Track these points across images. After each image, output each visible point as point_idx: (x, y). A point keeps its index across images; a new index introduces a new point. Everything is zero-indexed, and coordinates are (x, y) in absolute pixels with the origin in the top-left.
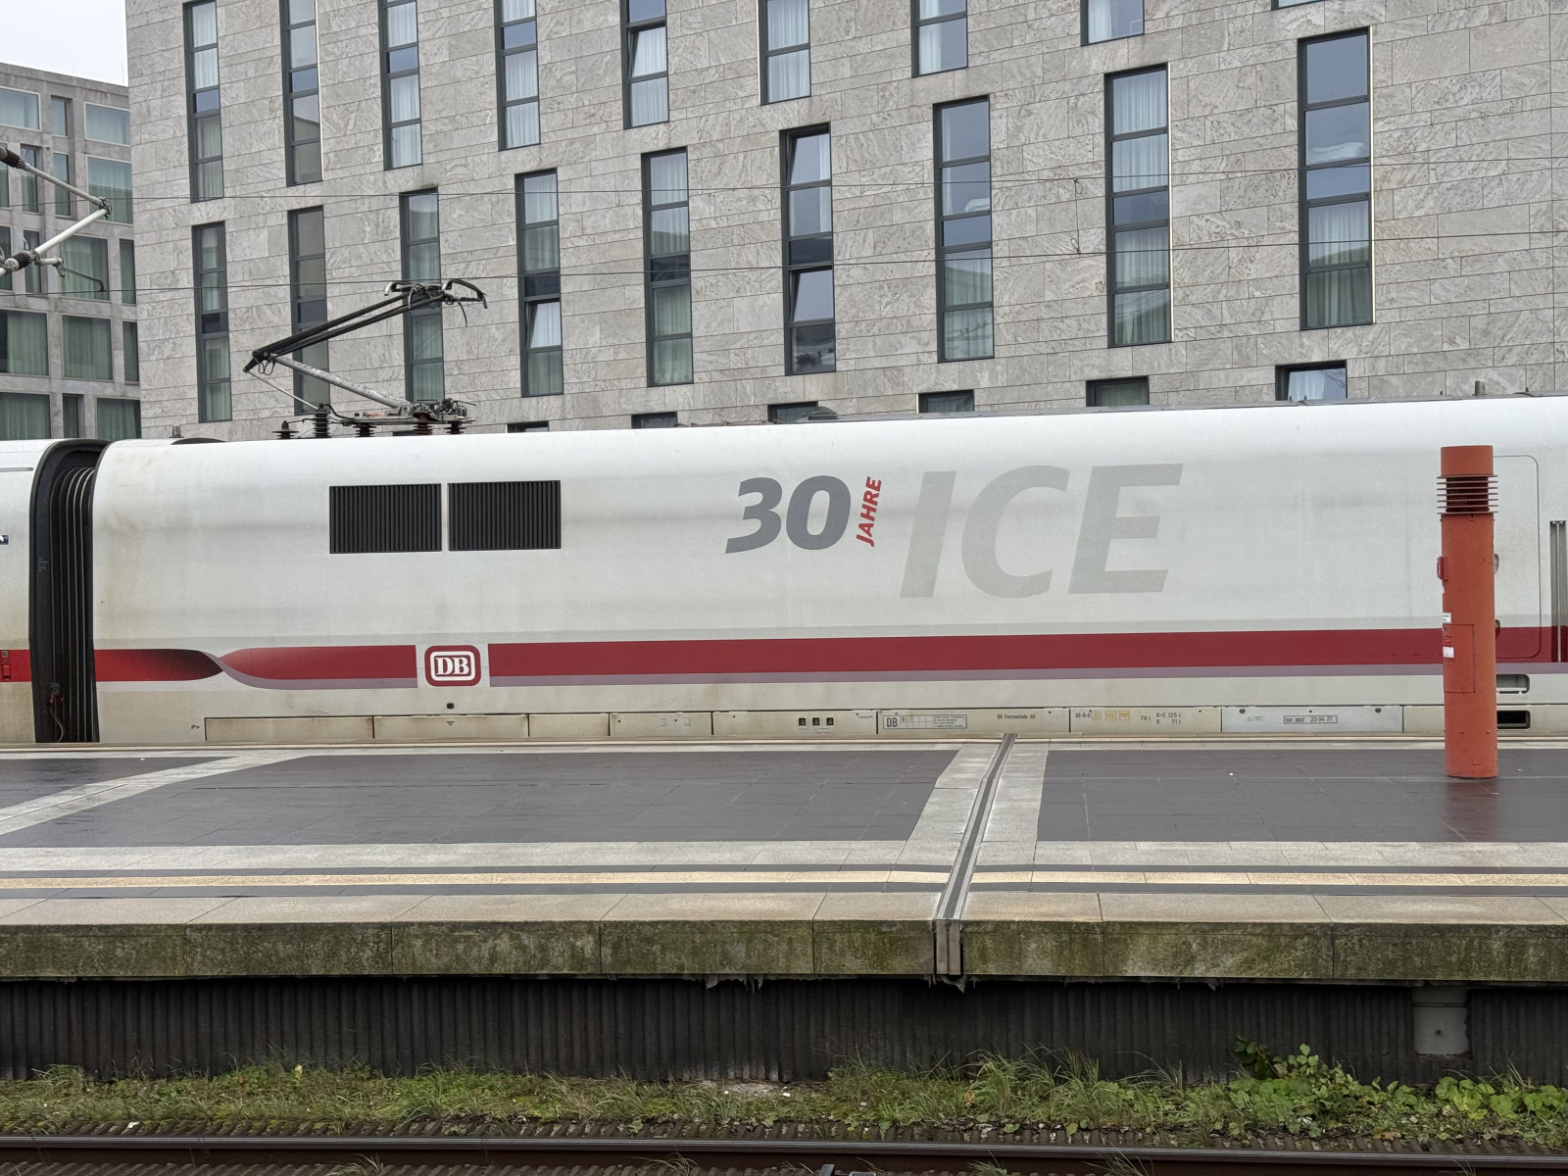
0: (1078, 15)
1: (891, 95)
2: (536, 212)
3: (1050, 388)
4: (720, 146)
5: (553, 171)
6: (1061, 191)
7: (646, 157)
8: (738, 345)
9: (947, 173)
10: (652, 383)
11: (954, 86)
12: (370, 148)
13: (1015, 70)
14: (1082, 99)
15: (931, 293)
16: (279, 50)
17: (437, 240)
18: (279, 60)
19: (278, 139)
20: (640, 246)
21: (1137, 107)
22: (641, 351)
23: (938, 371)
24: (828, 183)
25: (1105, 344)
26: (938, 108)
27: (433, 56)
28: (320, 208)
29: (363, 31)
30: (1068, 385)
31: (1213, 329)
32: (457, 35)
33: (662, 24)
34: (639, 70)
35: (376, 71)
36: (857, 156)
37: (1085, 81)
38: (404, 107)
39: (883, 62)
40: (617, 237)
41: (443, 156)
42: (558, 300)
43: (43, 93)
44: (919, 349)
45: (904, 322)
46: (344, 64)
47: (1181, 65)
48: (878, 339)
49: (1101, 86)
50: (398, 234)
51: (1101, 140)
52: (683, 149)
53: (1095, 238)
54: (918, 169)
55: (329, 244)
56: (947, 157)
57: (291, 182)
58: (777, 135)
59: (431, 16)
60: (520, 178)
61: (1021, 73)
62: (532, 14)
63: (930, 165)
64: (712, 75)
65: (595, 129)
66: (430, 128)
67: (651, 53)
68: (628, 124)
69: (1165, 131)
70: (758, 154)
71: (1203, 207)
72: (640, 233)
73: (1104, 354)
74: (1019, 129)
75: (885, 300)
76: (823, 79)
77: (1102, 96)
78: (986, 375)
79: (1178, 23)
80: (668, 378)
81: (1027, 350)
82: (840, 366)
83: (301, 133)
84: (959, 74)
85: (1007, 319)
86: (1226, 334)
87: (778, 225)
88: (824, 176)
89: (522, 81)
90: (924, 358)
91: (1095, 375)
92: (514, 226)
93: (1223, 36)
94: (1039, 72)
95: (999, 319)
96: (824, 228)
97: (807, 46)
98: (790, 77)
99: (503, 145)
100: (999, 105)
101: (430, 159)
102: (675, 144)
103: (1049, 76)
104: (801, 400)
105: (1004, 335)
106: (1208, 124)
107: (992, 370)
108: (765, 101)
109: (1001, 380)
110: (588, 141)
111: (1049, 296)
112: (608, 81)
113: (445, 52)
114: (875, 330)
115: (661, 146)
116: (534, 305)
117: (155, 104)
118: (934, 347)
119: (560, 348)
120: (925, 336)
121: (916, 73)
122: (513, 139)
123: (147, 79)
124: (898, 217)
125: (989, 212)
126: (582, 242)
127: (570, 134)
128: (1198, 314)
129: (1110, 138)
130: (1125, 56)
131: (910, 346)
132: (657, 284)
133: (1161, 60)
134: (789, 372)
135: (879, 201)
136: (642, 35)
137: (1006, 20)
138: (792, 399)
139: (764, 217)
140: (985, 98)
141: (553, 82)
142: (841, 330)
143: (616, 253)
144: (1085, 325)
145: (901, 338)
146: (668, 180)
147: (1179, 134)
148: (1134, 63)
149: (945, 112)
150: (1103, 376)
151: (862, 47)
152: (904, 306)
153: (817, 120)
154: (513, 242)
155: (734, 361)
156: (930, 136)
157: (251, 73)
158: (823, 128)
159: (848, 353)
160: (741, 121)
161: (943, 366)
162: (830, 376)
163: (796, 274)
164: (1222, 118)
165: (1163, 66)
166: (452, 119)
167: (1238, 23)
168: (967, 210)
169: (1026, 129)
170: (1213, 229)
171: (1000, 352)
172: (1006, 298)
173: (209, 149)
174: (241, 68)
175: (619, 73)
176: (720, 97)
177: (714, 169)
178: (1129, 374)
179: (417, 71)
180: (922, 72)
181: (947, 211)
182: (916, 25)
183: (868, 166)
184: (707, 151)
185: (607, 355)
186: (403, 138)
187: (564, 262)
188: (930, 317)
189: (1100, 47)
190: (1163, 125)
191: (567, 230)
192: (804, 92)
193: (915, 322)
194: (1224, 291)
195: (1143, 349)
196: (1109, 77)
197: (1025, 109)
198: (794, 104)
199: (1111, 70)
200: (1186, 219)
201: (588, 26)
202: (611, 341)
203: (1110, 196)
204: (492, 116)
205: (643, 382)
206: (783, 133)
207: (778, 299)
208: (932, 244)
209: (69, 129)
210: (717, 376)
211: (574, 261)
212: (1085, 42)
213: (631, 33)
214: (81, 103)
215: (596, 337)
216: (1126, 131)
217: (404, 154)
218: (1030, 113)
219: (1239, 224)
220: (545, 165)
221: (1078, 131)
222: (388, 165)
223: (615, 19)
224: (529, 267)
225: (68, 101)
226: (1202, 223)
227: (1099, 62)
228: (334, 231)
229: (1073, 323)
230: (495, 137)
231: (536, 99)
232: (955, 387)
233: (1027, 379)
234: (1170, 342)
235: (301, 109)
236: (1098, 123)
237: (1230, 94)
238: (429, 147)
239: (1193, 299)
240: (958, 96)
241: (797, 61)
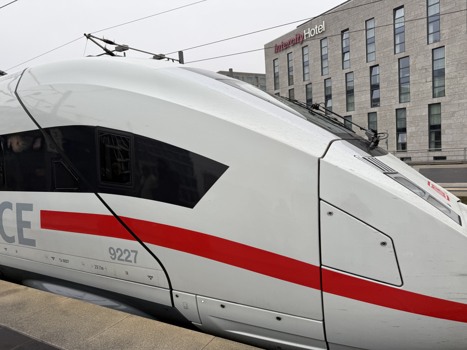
0: (427, 39)
1: (390, 58)
2: (328, 85)
3: (421, 106)
4: (359, 70)
5: (330, 78)
6: (423, 71)
7: (346, 74)
8: (362, 103)
9: (401, 70)
10: (347, 111)
11: (402, 55)
12: (301, 78)
13: (414, 51)
14: (427, 54)
15: (398, 92)
16: (287, 65)
17: (312, 91)
18: (287, 66)
19: (287, 79)
20: (345, 89)
21: (438, 55)
22: (345, 106)
23: (399, 105)
24: (379, 74)
25: (432, 97)
26: (399, 59)
27: (311, 62)
28: (293, 89)
29: (300, 60)
30: (425, 105)
31: (454, 93)
32: (315, 59)
33: (349, 51)
34: (345, 60)
35: (302, 66)
36: (384, 69)
37: (428, 51)
38: (306, 71)
39: (389, 52)
40: (341, 87)
41: (313, 78)
42: (331, 99)
43: (254, 77)
44: (395, 101)
45: (393, 97)
46: (297, 66)
47: (448, 46)
48: (388, 100)
49: (431, 51)
50: (305, 91)
51: (431, 61)
52: (353, 72)
53: (430, 79)
54: (395, 70)
55: (295, 94)
56: (401, 67)
57: (289, 85)
58: (369, 67)
59: (311, 56)
60: (325, 80)
61: (415, 51)
62: (327, 53)
63: (398, 69)
64: (357, 59)
65: (338, 70)
66: (310, 74)
67: (347, 57)
68: (343, 69)
69: (444, 58)
70: (366, 71)
71: (452, 71)
72: (345, 87)
73: (432, 99)
74: (415, 61)
75: (389, 93)
76: (377, 57)
77: (431, 53)
78: (408, 105)
79: (447, 38)
80: (350, 110)
81: (416, 100)
82: (381, 105)
83: (291, 77)
84: (403, 53)
85: (412, 95)
86: (457, 94)
87: (369, 82)
88: (378, 73)
89: (325, 64)
90: (397, 103)
91: (430, 103)
92: (324, 88)
93: (456, 39)
94: (419, 50)
95: (411, 95)
96: (378, 82)
97: (375, 52)
98: (371, 57)
99: (322, 75)
100: (411, 57)
101: (310, 79)
102: (351, 71)
103: (421, 51)
104: (374, 112)
105: (412, 97)
106: (453, 56)
107: (410, 104)
108: (367, 62)
109: (411, 105)
110: (336, 72)
111: (421, 90)
112: (340, 62)
113: (313, 61)
114: (387, 99)
115: (349, 72)
116: (327, 100)
117: (269, 76)
118: (398, 101)
119: (332, 107)
120: (396, 99)
121: (395, 53)
122: (324, 74)
123: (268, 72)
124: (391, 79)
125: (409, 76)
126: (335, 89)
127: (333, 72)
128: (451, 91)
129: (433, 60)
130: (436, 45)
131: (394, 101)
132: (348, 95)
133: (444, 45)
134: (372, 107)
135: (388, 76)
136: (345, 54)
137: (412, 42)
138: (372, 112)
139: (367, 81)
140: (408, 56)
141: (330, 64)
142: (381, 99)
143: (341, 90)
144: (428, 94)
145: (392, 100)
146: (350, 77)
147: (447, 58)
148: (438, 46)
149: (400, 60)
150: (432, 103)
151: (385, 50)
152: (393, 94)
153: (377, 64)
154: (324, 90)
155: (362, 106)
156: (398, 64)
157: (283, 69)
158: (378, 65)
159: (382, 103)
160: (363, 66)
161: (400, 104)
162: (379, 107)
163: (373, 91)
164: (456, 54)
165: (444, 46)
166: (314, 72)
167: (460, 36)
168: (405, 76)
169: (416, 61)
170: (454, 75)
171: (411, 100)
172: (412, 91)
173: (277, 82)
174: (281, 69)
175: (341, 60)
176: (359, 62)
177: (358, 74)
178: (437, 102)
179: (308, 65)
180: (396, 53)
181: (401, 77)
182: (395, 45)
183: (386, 71)
184: (357, 72)
185: (340, 107)
186: (306, 76)
187: (332, 93)
188: (398, 95)
189: (431, 44)
190: (444, 57)
191: (333, 87)
192: (374, 59)
193: (395, 97)
194: (457, 86)
195: (440, 98)
196: (433, 50)
197: (416, 57)
198: (372, 62)
199: (433, 48)
200: (449, 74)
201: (336, 54)
202: (340, 105)
203: (433, 71)
204: (321, 70)
205: (346, 111)
206: (370, 67)
207: (370, 95)
208: (398, 83)
209: (257, 82)
210: (359, 109)
211: (334, 92)
212: (428, 44)
213: (343, 54)
214: (259, 78)
215: (338, 104)
216: (436, 59)
217: (306, 78)
218: (417, 58)
219: (460, 73)
220: (329, 77)
221: (427, 60)
222: (304, 81)
223: (341, 52)
224: (327, 94)
225: (257, 77)
226: (452, 74)
227: (431, 47)
228: (296, 92)
229: (426, 94)
230: (321, 74)
231: (328, 67)
232: (402, 107)
233: (416, 105)
234: (445, 96)
235: (291, 74)
236: (431, 58)
237: (458, 50)
238: (310, 77)
239: (450, 88)
240: (403, 56)
241: (373, 55)
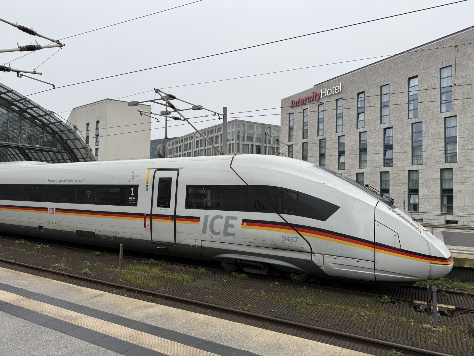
0: (439, 108)
1: (404, 122)
2: (342, 141)
3: (433, 170)
4: (373, 131)
5: (345, 135)
6: (436, 137)
7: (360, 133)
8: (375, 162)
9: (414, 134)
10: (360, 168)
11: (416, 120)
12: (315, 133)
13: (427, 117)
14: (440, 122)
15: (411, 154)
16: (302, 120)
17: (325, 146)
18: (302, 121)
19: (302, 132)
20: (359, 147)
21: (450, 123)
22: (358, 163)
23: (412, 167)
24: (392, 136)
25: (444, 162)
26: (412, 124)
27: (326, 119)
28: (307, 142)
29: (315, 116)
30: (437, 169)
31: (466, 160)
32: (330, 116)
33: (364, 112)
34: (360, 119)
35: (317, 122)
36: (397, 132)
37: (441, 119)
38: (321, 127)
39: (402, 117)
40: (355, 145)
41: (326, 134)
42: (344, 155)
43: (267, 127)
44: (408, 163)
45: (406, 159)
46: (312, 121)
47: (460, 116)
48: (400, 161)
49: (444, 119)
50: (319, 146)
51: (444, 128)
52: (367, 131)
53: (443, 144)
54: (409, 134)
55: (308, 147)
56: (414, 131)
57: (303, 138)
58: (383, 129)
59: (326, 113)
60: (339, 137)
61: (428, 118)
62: (342, 112)
63: (411, 133)
64: (372, 120)
65: (352, 129)
66: (325, 130)
67: (361, 117)
68: (357, 128)
69: (456, 127)
70: (380, 132)
71: (464, 139)
72: (359, 145)
73: (444, 164)
74: (428, 127)
75: (402, 155)
76: (391, 120)
77: (444, 121)
78: (421, 167)
79: (459, 109)
80: (363, 168)
81: (429, 163)
82: (393, 166)
83: (305, 132)
84: (416, 118)
85: (425, 158)
86: (469, 161)
87: (383, 143)
88: (391, 135)
89: (340, 122)
90: (409, 164)
91: (442, 168)
92: (338, 144)
93: (468, 111)
94: (432, 118)
95: (423, 158)
96: (391, 143)
97: (389, 115)
98: (385, 120)
99: (336, 132)
100: (424, 123)
101: (324, 134)
102: (365, 131)
103: (434, 118)
104: (386, 171)
105: (424, 161)
106: (465, 125)
107: (422, 167)
108: (381, 124)
109: (424, 168)
110: (350, 131)
111: (433, 154)
112: (354, 121)
113: (328, 118)
115: (363, 131)
116: (340, 156)
117: (284, 128)
118: (411, 163)
119: (344, 162)
120: (409, 161)
121: (408, 118)
122: (338, 131)
123: (283, 125)
124: (405, 141)
125: (422, 141)
126: (349, 146)
127: (347, 130)
128: (463, 157)
129: (445, 128)
130: (448, 114)
131: (407, 162)
132: (361, 153)
133: (456, 115)
134: (384, 166)
135: (401, 139)
136: (360, 114)
137: (426, 109)
138: (385, 171)
139: (380, 142)
140: (421, 122)
141: (345, 122)
142: (394, 160)
143: (354, 148)
144: (440, 159)
145: (405, 161)
146: (364, 137)
147: (459, 127)
148: (450, 116)
149: (414, 124)
150: (444, 168)
151: (399, 114)
152: (405, 156)
153: (390, 126)
154: (337, 146)
155: (374, 165)
156: (411, 128)
157: (298, 123)
158: (392, 128)
159: (395, 164)
160: (377, 127)
161: (413, 166)
162: (391, 167)
163: (386, 151)
164: (468, 124)
165: (456, 116)
166: (328, 128)
167: (471, 108)
168: (417, 140)
169: (429, 127)
170: (466, 143)
171: (423, 164)
172: (425, 155)
173: (291, 134)
174: (297, 123)
175: (356, 120)
176: (373, 123)
177: (372, 134)
178: (449, 168)
179: (323, 122)
180: (410, 118)
181: (414, 140)
182: (409, 111)
183: (399, 133)
184: (371, 132)
185: (353, 163)
186: (320, 132)
187: (346, 149)
188: (410, 158)
189: (444, 113)
190: (456, 126)
191: (346, 144)
192: (388, 122)
193: (408, 158)
194: (468, 154)
195: (452, 163)
196: (445, 118)
197: (429, 123)
198: (386, 124)
199: (446, 117)
200: (461, 141)
201: (351, 113)
202: (353, 161)
203: (445, 137)
204: (335, 128)
206: (384, 129)
207: (383, 155)
208: (411, 146)
209: (270, 132)
210: (371, 167)
212: (441, 112)
213: (358, 114)
214: (272, 128)
215: (350, 161)
216: (449, 127)
217: (320, 134)
218: (430, 124)
219: (471, 142)
220: (343, 135)
221: (439, 127)
222: (318, 136)
223: (356, 112)
224: (340, 150)
225: (270, 128)
226: (464, 142)
227: (443, 115)
228: (309, 146)
229: (438, 159)
231: (342, 125)
232: (415, 169)
233: (429, 168)
234: (457, 162)
235: (305, 128)
236: (443, 126)
237: (470, 120)
238: (324, 133)
239: (462, 155)
240: (416, 122)
241: (387, 117)
